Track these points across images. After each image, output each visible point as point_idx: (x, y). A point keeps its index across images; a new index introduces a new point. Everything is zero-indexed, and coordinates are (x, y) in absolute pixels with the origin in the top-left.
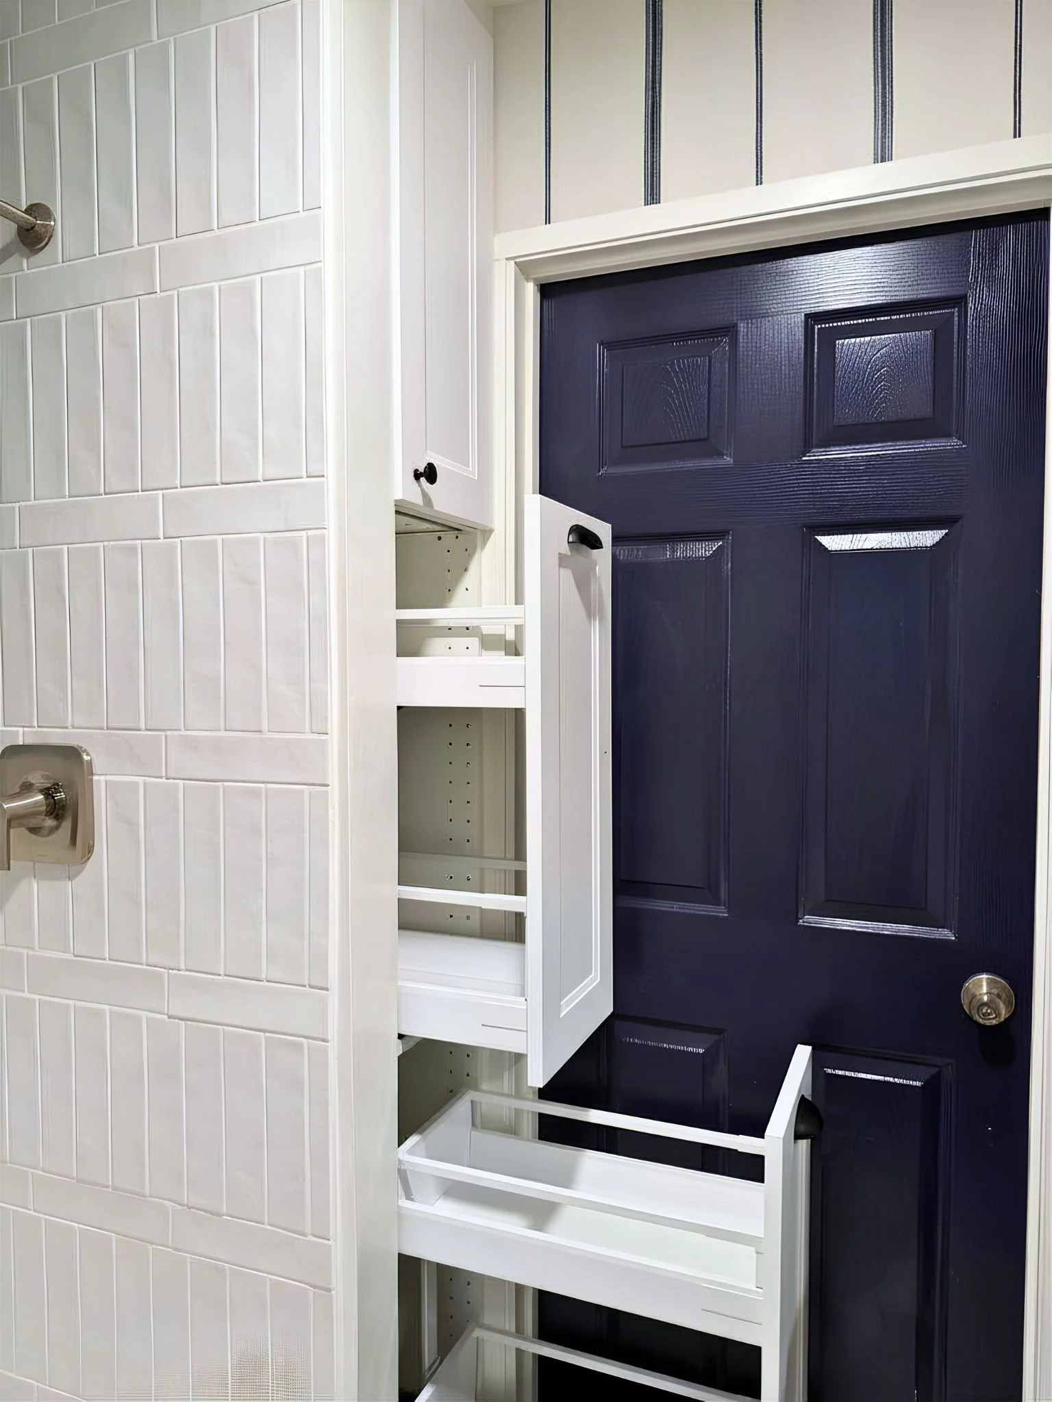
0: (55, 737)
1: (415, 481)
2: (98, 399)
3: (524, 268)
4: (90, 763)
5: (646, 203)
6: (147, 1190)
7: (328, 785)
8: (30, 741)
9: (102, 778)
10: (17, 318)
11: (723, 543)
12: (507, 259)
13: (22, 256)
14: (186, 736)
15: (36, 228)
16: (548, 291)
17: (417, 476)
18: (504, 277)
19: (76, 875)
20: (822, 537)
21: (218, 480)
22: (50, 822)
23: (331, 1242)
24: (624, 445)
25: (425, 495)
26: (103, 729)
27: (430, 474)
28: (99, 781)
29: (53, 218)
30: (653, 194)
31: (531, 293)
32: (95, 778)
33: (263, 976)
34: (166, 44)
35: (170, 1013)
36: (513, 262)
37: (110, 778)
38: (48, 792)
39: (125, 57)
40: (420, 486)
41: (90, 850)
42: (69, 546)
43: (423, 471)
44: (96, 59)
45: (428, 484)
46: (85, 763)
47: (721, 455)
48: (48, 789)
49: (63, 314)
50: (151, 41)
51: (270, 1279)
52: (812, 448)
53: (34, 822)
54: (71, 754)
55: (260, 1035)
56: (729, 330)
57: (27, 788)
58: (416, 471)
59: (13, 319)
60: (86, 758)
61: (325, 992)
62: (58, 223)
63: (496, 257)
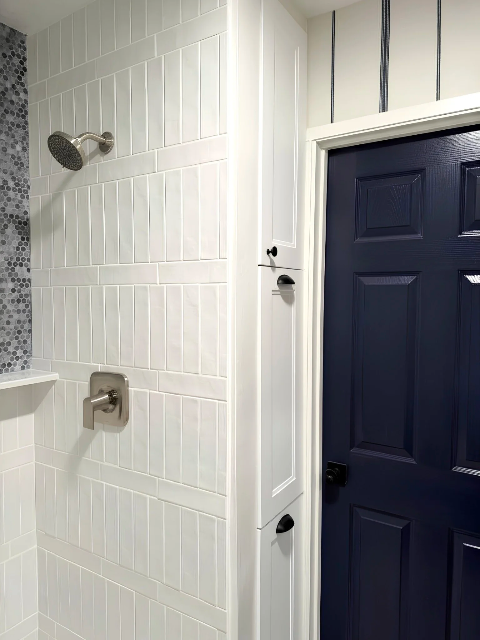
0: (113, 369)
1: (267, 255)
2: (131, 219)
3: (320, 144)
4: (128, 381)
5: (380, 112)
6: (148, 575)
7: (226, 401)
8: (104, 370)
9: (132, 389)
10: (98, 183)
11: (417, 276)
12: (312, 140)
13: (101, 156)
14: (167, 373)
15: (106, 142)
16: (332, 153)
17: (268, 252)
18: (311, 150)
19: (121, 431)
20: (468, 276)
21: (182, 259)
22: (111, 407)
23: (226, 611)
24: (367, 228)
25: (272, 261)
26: (133, 367)
27: (274, 252)
28: (131, 390)
29: (113, 138)
30: (384, 108)
31: (323, 154)
32: (129, 388)
33: (198, 486)
34: (161, 58)
35: (159, 497)
36: (315, 142)
37: (135, 389)
38: (110, 393)
39: (144, 64)
40: (270, 257)
41: (127, 419)
42: (120, 285)
43: (271, 250)
44: (131, 66)
45: (273, 256)
46: (125, 382)
47: (416, 233)
48: (110, 392)
49: (117, 181)
50: (154, 57)
51: (200, 623)
52: (464, 231)
53: (105, 407)
54: (120, 377)
55: (196, 513)
56: (421, 171)
57: (101, 392)
58: (268, 250)
59: (97, 183)
60: (126, 379)
61: (225, 497)
62: (115, 141)
63: (307, 140)
